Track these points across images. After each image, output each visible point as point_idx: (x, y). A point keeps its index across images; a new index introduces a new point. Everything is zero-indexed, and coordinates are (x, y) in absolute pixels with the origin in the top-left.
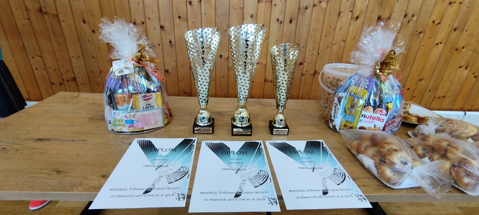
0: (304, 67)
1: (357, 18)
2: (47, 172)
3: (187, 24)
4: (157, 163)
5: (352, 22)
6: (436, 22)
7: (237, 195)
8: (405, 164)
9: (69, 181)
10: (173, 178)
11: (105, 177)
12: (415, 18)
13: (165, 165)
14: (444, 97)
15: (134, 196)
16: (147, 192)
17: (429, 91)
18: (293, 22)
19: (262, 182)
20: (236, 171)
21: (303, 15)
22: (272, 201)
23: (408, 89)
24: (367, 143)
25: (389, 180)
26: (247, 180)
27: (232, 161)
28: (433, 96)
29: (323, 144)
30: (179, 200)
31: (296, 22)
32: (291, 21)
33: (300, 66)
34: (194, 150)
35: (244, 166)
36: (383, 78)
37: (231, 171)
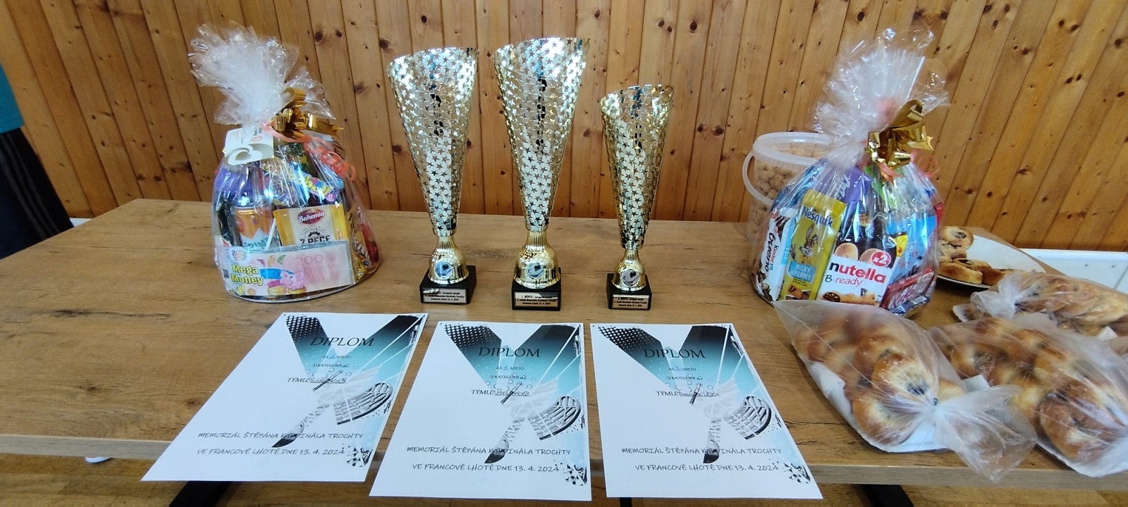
0: (727, 138)
1: (861, 16)
2: (66, 388)
3: (441, 35)
4: (321, 374)
5: (849, 28)
6: (1069, 25)
7: (494, 458)
8: (919, 391)
9: (112, 412)
10: (351, 410)
11: (195, 404)
12: (1011, 15)
13: (339, 377)
14: (1083, 214)
15: (251, 452)
16: (283, 442)
17: (1045, 199)
18: (699, 27)
19: (560, 427)
20: (505, 397)
21: (724, 10)
22: (575, 473)
23: (990, 194)
24: (836, 335)
25: (875, 430)
26: (526, 420)
27: (500, 373)
28: (1053, 212)
29: (731, 334)
30: (354, 465)
31: (706, 28)
32: (694, 27)
33: (716, 137)
34: (414, 343)
35: (525, 385)
36: (885, 171)
37: (493, 396)
